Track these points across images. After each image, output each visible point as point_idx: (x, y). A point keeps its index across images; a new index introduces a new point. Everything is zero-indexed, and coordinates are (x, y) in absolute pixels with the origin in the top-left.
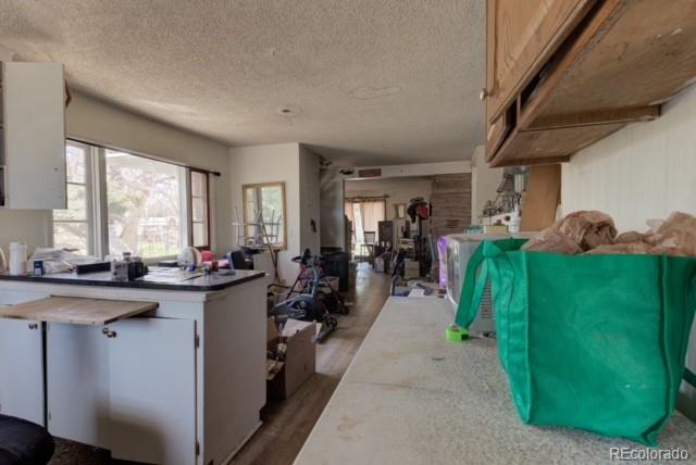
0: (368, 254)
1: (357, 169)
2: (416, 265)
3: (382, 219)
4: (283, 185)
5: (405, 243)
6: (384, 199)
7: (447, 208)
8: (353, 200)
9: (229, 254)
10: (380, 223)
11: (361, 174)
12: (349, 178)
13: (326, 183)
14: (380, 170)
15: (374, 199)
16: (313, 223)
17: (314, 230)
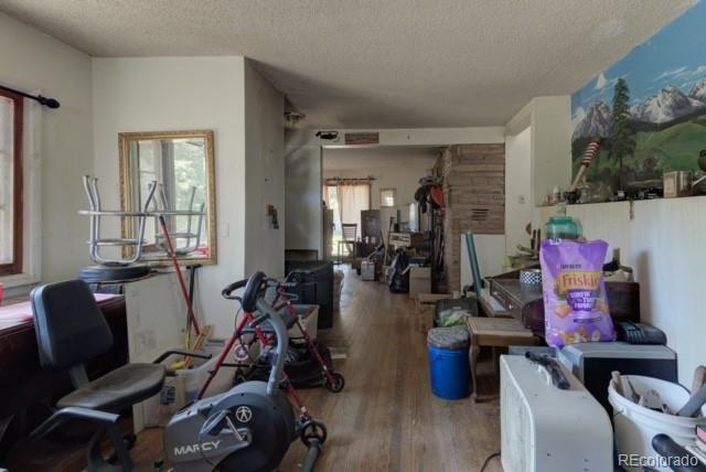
0: (346, 253)
1: (342, 132)
2: (426, 272)
3: (366, 208)
4: (211, 138)
5: (396, 238)
6: (369, 181)
7: (474, 192)
8: (328, 183)
9: (38, 292)
10: (364, 214)
11: (349, 139)
12: (330, 145)
13: (294, 150)
14: (377, 135)
15: (355, 182)
16: (272, 212)
17: (275, 223)
